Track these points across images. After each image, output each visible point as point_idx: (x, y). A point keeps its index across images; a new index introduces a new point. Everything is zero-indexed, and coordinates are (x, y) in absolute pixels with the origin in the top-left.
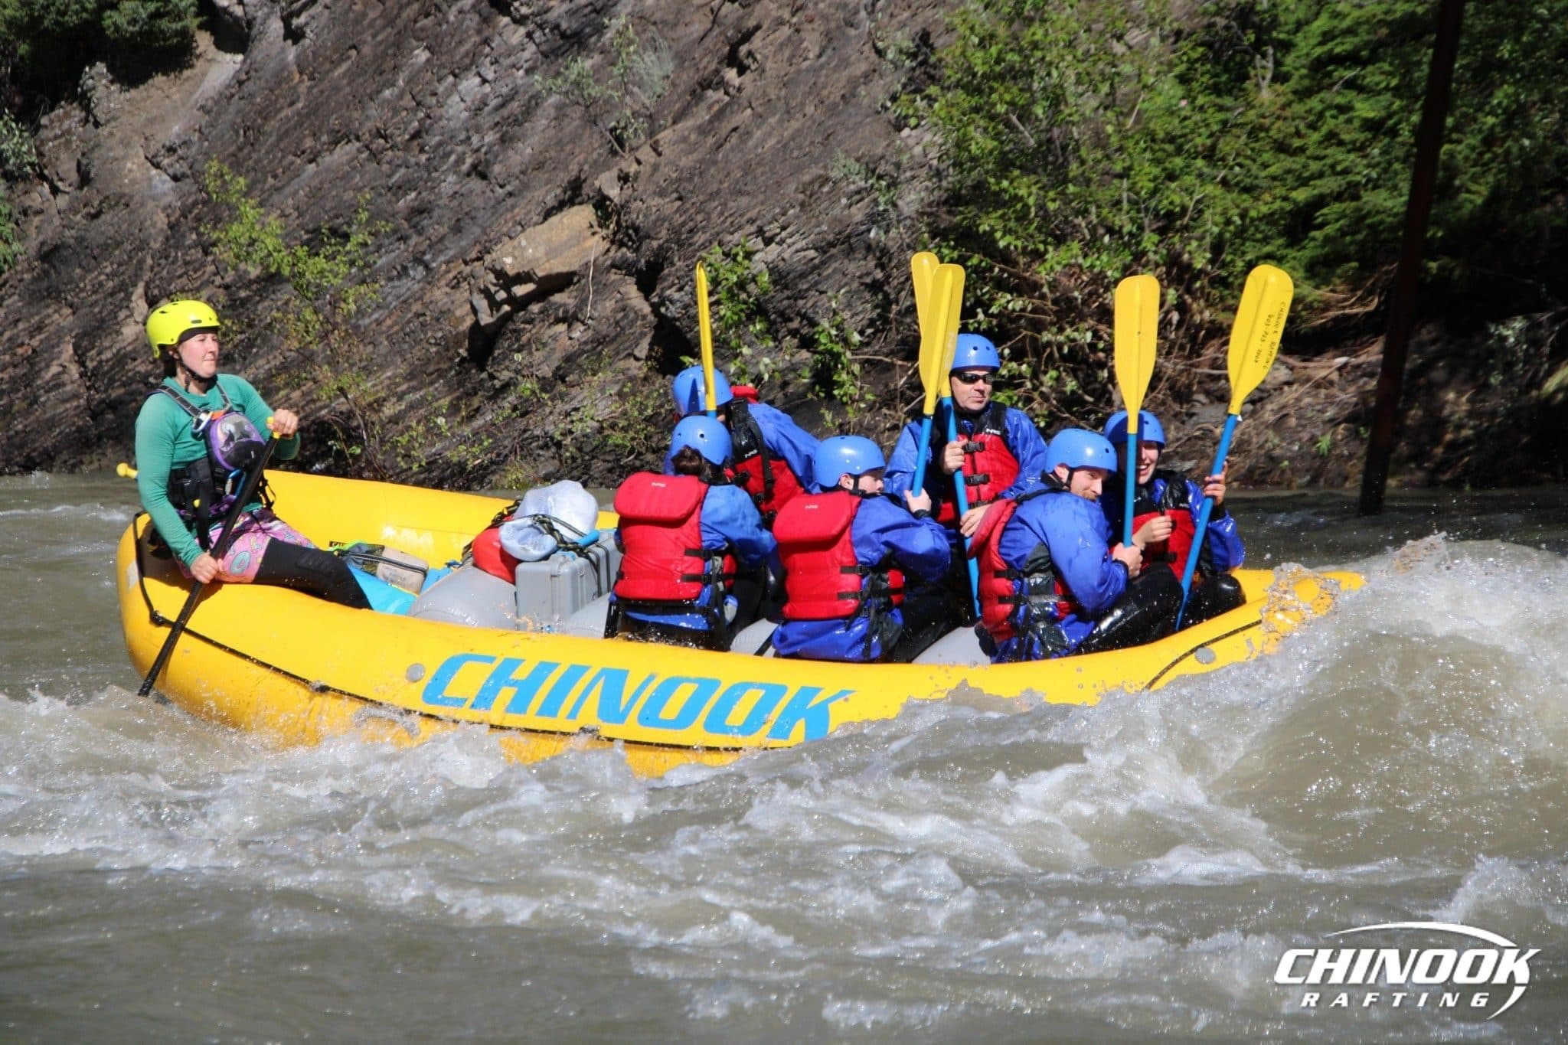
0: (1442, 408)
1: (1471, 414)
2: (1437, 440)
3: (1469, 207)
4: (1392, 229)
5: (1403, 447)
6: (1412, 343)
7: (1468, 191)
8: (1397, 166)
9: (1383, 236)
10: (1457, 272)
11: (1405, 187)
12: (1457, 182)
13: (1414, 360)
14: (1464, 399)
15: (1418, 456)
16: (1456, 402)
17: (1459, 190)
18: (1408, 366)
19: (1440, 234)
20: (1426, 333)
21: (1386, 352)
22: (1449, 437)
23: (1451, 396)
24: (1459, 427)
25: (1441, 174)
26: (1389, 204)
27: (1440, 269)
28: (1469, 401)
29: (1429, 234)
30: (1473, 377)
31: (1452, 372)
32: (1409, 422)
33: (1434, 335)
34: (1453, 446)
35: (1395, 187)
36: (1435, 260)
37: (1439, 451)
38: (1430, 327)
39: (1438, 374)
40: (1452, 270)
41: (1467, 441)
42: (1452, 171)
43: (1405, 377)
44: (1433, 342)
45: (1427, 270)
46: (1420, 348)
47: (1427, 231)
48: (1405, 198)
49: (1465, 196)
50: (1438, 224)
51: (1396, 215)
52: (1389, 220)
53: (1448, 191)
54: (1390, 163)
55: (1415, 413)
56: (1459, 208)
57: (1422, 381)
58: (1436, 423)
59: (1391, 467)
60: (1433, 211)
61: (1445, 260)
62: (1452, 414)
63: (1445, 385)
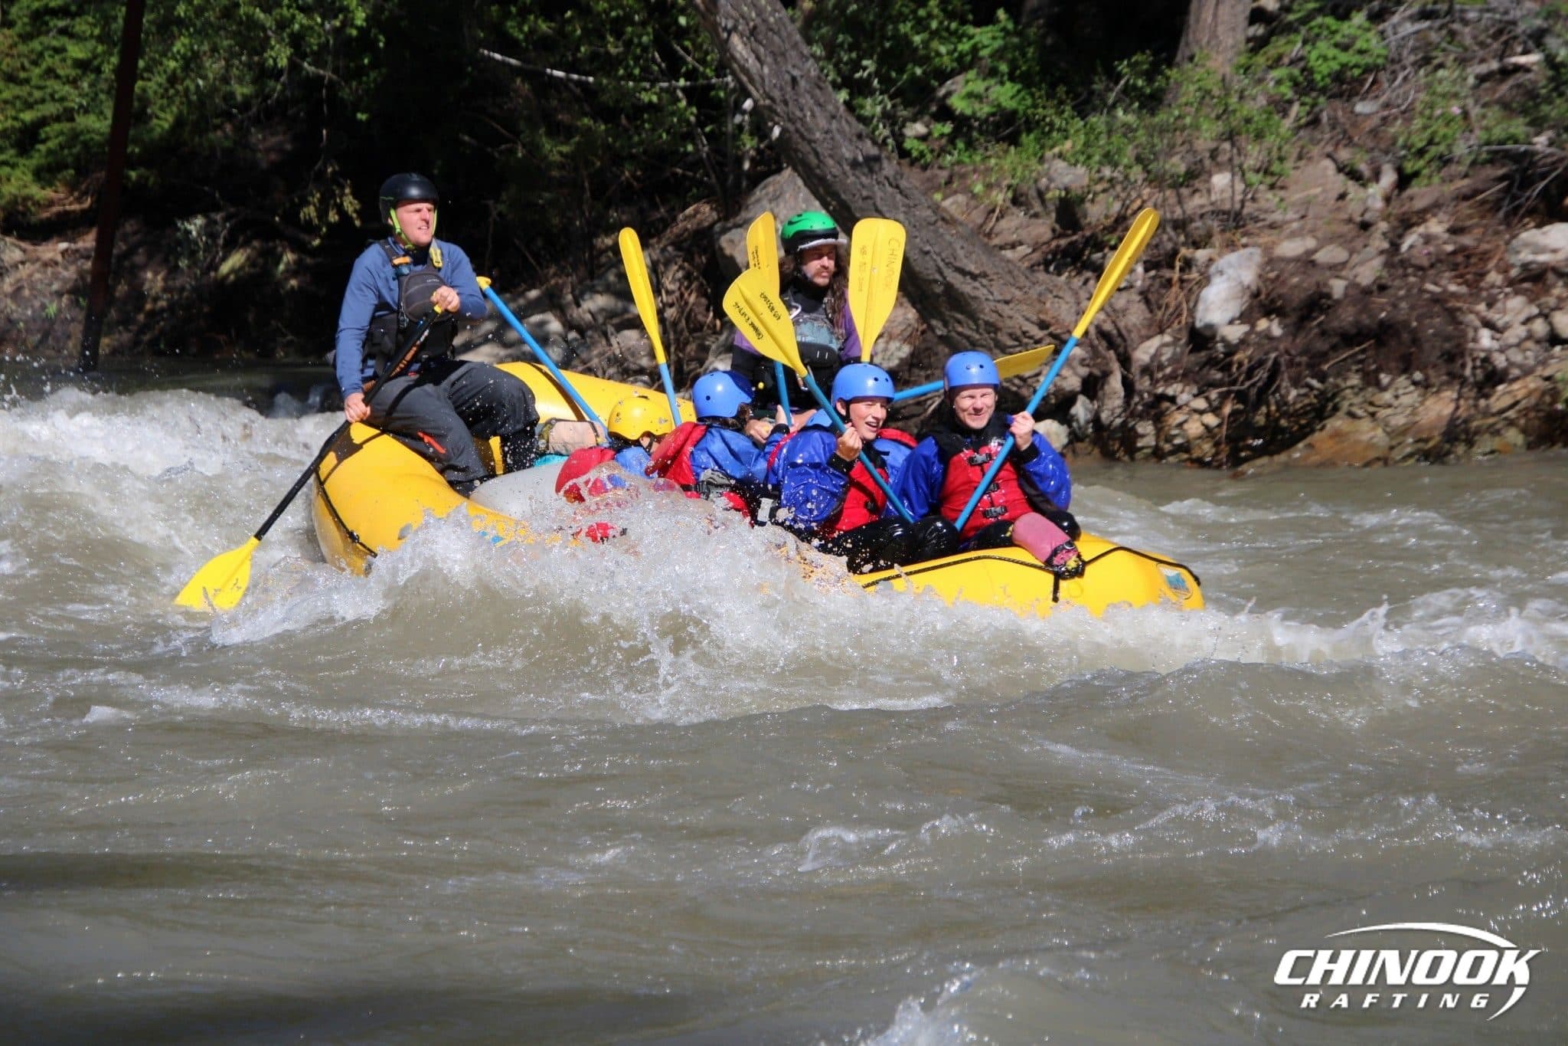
0: (143, 284)
1: (165, 290)
2: (140, 309)
3: (159, 130)
4: (100, 145)
5: (113, 314)
6: (118, 234)
7: (158, 117)
8: (102, 96)
9: (95, 150)
10: (151, 180)
11: (109, 113)
12: (149, 111)
13: (120, 247)
14: (159, 278)
15: (126, 321)
16: (153, 280)
17: (150, 117)
18: (115, 251)
19: (137, 150)
20: (129, 227)
21: (99, 240)
22: (148, 306)
23: (149, 275)
24: (156, 299)
25: (136, 104)
26: (97, 125)
27: (140, 177)
28: (165, 280)
29: (129, 150)
30: (166, 261)
31: (150, 256)
32: (117, 294)
33: (135, 227)
34: (152, 314)
35: (101, 113)
36: (133, 169)
37: (141, 317)
38: (132, 222)
39: (140, 258)
40: (147, 179)
41: (163, 310)
42: (145, 102)
43: (113, 260)
44: (135, 233)
45: (128, 178)
46: (125, 238)
47: (126, 147)
48: (109, 122)
49: (155, 121)
50: (135, 142)
51: (101, 134)
52: (97, 138)
53: (142, 117)
54: (96, 95)
55: (122, 289)
56: (152, 130)
57: (127, 263)
58: (138, 296)
59: (105, 328)
60: (132, 132)
61: (142, 171)
62: (151, 289)
63: (144, 267)
